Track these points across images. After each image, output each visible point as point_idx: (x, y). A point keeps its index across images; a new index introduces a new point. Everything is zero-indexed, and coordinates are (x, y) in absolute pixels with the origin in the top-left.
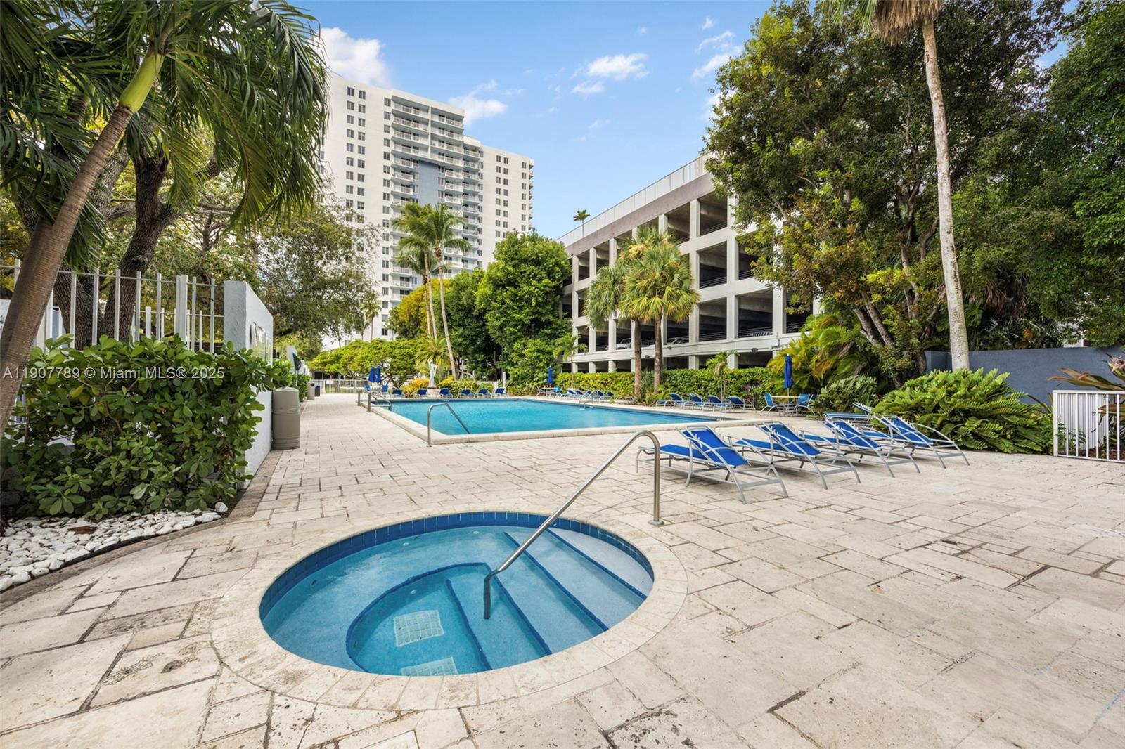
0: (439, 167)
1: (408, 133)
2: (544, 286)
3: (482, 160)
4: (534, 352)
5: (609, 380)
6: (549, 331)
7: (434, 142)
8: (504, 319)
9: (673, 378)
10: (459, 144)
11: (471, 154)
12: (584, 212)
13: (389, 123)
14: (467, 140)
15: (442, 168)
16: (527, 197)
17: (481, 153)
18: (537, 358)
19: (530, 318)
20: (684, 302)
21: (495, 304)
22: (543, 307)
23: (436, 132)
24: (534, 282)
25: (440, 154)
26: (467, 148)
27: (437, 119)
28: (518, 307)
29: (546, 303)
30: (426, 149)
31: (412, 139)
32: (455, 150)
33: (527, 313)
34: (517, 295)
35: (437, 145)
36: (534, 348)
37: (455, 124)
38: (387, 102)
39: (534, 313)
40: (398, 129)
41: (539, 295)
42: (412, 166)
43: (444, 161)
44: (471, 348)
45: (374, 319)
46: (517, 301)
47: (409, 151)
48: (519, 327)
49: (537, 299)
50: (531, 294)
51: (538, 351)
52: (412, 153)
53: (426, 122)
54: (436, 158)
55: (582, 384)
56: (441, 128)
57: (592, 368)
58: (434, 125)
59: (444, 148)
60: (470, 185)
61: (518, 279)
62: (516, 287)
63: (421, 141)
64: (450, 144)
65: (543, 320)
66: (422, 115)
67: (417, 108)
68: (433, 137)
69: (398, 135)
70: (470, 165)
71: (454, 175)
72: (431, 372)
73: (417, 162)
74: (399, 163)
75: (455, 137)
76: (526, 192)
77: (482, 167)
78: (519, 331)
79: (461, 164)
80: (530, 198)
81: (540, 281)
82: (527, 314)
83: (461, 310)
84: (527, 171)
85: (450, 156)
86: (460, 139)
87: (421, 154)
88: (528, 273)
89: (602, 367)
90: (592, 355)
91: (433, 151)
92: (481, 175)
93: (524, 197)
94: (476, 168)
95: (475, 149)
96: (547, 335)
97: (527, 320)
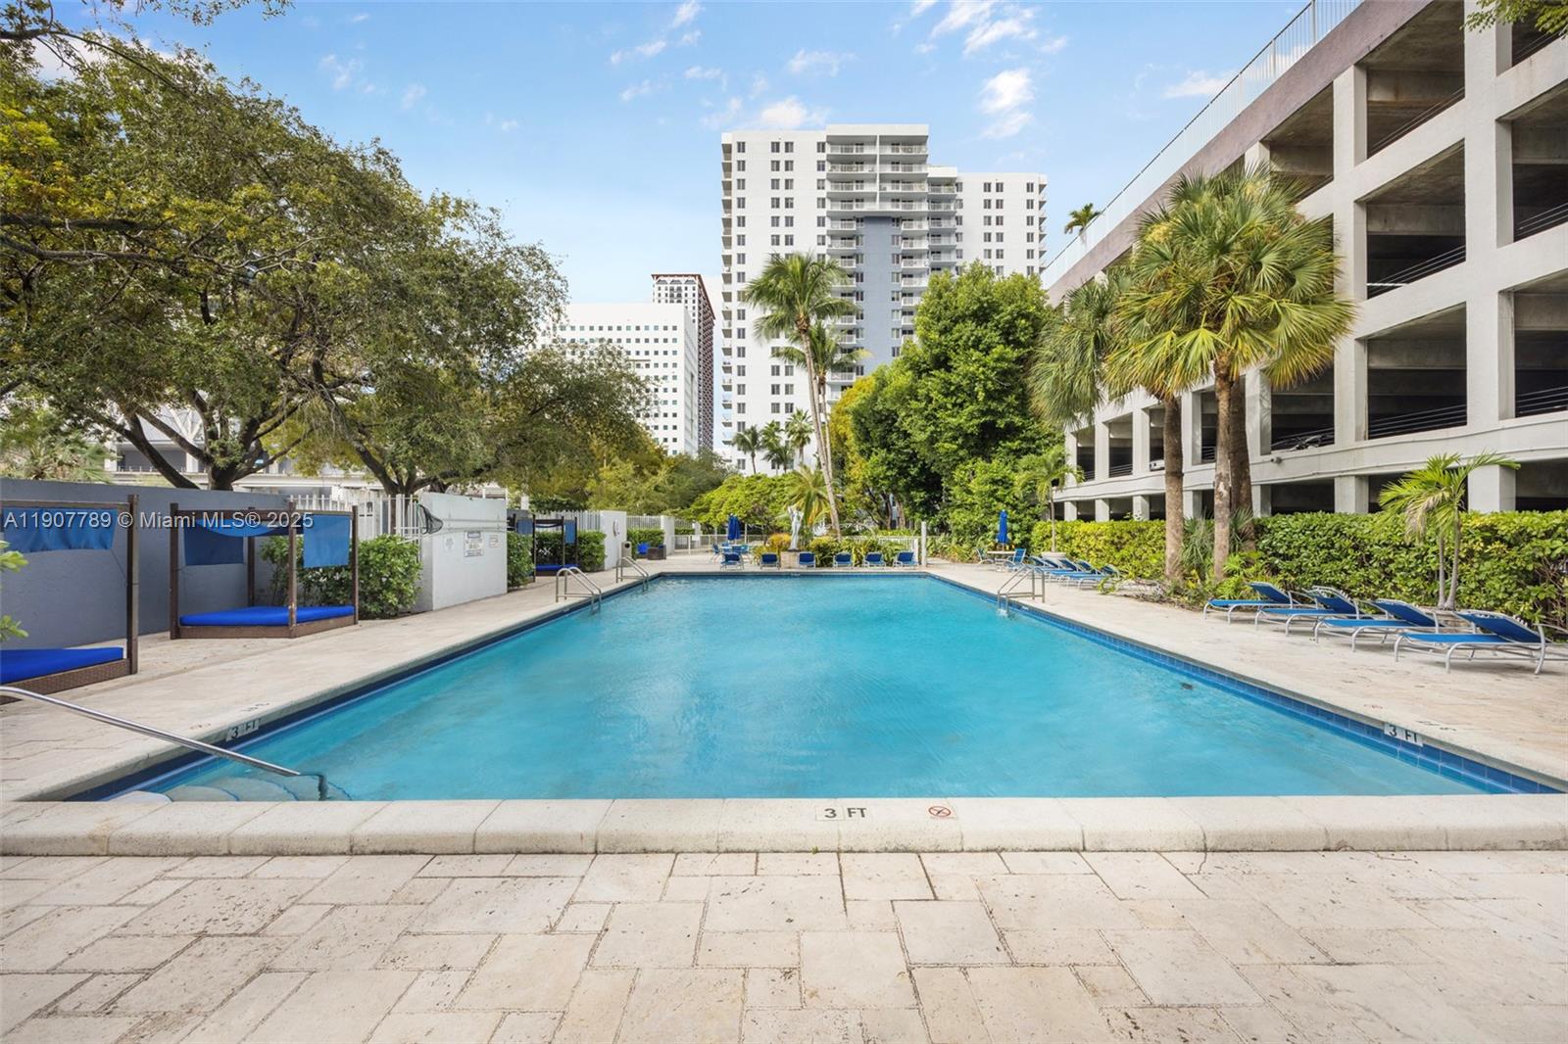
0: (893, 220)
1: (847, 181)
2: (997, 360)
3: (960, 195)
4: (986, 483)
5: (1126, 536)
6: (1015, 445)
7: (884, 185)
8: (932, 428)
9: (1280, 535)
10: (921, 178)
11: (944, 191)
12: (1087, 208)
13: (823, 175)
14: (933, 171)
15: (896, 220)
16: (1036, 237)
17: (959, 186)
18: (992, 494)
19: (976, 421)
20: (1292, 330)
21: (914, 404)
22: (1000, 400)
23: (888, 170)
24: (976, 355)
25: (893, 200)
26: (935, 183)
27: (888, 151)
28: (954, 405)
29: (1006, 392)
30: (872, 198)
31: (855, 190)
32: (916, 189)
33: (971, 413)
34: (951, 384)
35: (889, 188)
36: (986, 477)
37: (916, 151)
38: (821, 147)
39: (984, 413)
40: (834, 180)
41: (988, 378)
42: (854, 227)
43: (900, 209)
44: (901, 483)
45: (805, 448)
46: (953, 394)
47: (851, 207)
48: (960, 441)
49: (985, 386)
50: (973, 379)
51: (994, 482)
52: (856, 208)
53: (872, 160)
54: (889, 208)
55: (1075, 543)
56: (895, 163)
57: (1102, 512)
58: (884, 160)
59: (900, 190)
60: (942, 238)
61: (952, 354)
62: (949, 369)
63: (868, 188)
64: (907, 181)
65: (1001, 424)
66: (868, 151)
67: (860, 142)
68: (884, 178)
69: (837, 187)
70: (942, 208)
71: (915, 227)
72: (793, 524)
73: (862, 220)
74: (838, 227)
75: (916, 170)
76: (1034, 229)
77: (961, 206)
78: (961, 447)
79: (925, 207)
80: (1041, 237)
81: (987, 351)
82: (972, 416)
83: (880, 421)
84: (1035, 196)
85: (908, 200)
86: (923, 171)
87: (868, 207)
88: (964, 338)
89: (1121, 508)
90: (1104, 486)
91: (884, 198)
92: (959, 220)
93: (1030, 237)
94: (952, 209)
95: (949, 182)
96: (1011, 451)
97: (972, 427)
